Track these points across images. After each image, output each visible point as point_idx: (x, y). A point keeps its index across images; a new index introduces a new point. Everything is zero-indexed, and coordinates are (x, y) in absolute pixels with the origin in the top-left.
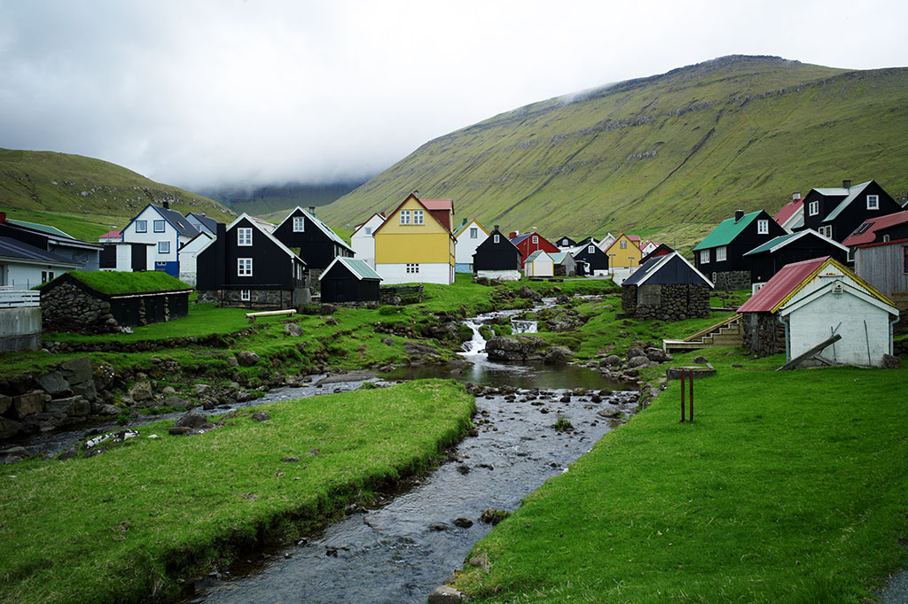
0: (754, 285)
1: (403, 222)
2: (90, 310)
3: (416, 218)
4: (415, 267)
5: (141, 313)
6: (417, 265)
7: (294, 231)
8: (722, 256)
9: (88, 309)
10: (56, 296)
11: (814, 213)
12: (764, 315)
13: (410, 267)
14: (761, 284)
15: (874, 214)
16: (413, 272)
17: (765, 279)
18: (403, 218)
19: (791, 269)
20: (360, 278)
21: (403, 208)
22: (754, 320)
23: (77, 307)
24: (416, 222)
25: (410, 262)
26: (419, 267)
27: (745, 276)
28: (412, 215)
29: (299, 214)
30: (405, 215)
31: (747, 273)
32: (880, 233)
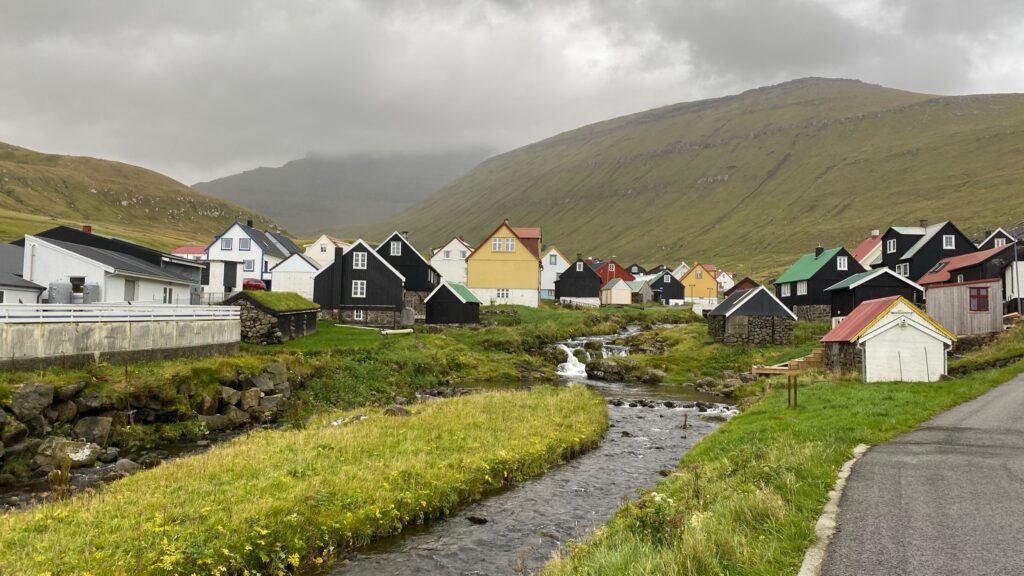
0: (834, 319)
1: (495, 248)
3: (508, 245)
4: (505, 292)
5: (292, 328)
6: (507, 291)
7: (393, 253)
8: (802, 290)
9: (259, 322)
11: (892, 251)
12: (845, 345)
13: (501, 292)
14: (840, 319)
15: (950, 253)
16: (503, 296)
17: (845, 313)
18: (495, 244)
19: (867, 305)
20: (464, 301)
21: (496, 236)
22: (836, 349)
24: (507, 248)
25: (500, 288)
26: (509, 292)
27: (824, 310)
28: (504, 243)
29: (396, 238)
30: (497, 242)
31: (827, 308)
32: (954, 273)
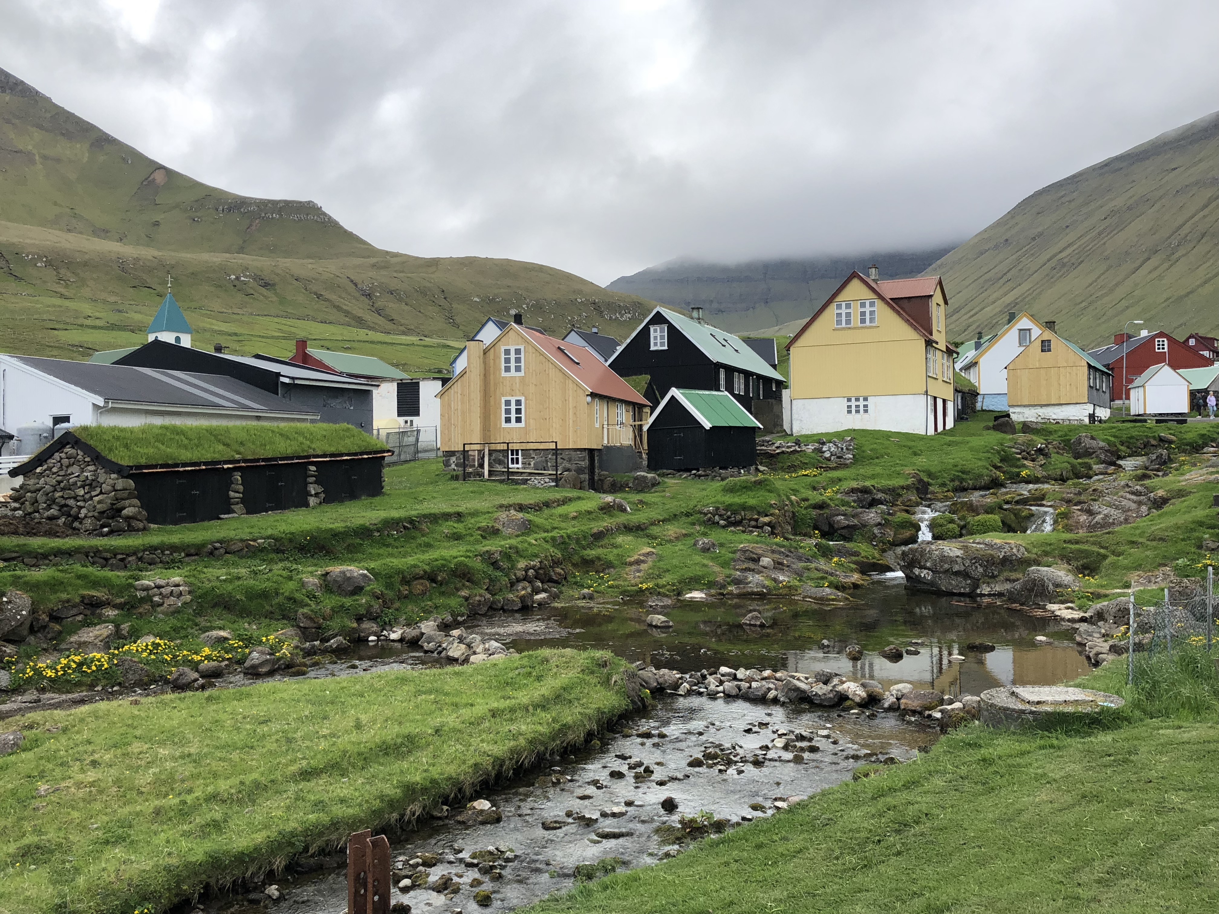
1: (839, 322)
2: (101, 493)
3: (863, 314)
4: (861, 403)
5: (232, 494)
6: (866, 399)
7: (653, 348)
9: (98, 490)
10: (55, 470)
13: (853, 403)
16: (858, 412)
18: (839, 315)
20: (707, 425)
21: (840, 298)
23: (83, 487)
24: (863, 321)
25: (853, 394)
26: (871, 402)
28: (856, 311)
29: (659, 319)
30: (844, 311)
